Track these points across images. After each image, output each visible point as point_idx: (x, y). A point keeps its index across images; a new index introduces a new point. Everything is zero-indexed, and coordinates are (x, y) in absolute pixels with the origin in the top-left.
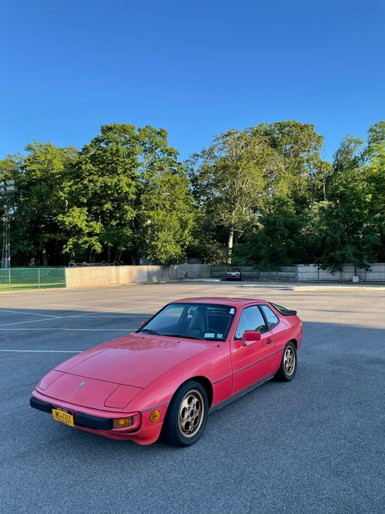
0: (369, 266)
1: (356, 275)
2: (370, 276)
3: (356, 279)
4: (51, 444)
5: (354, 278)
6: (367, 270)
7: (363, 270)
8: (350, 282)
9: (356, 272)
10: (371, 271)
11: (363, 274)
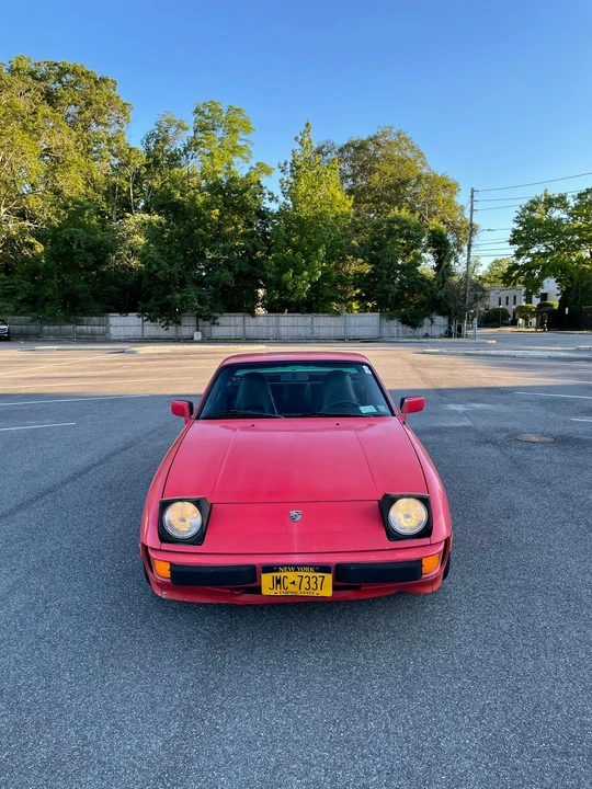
0: (216, 318)
1: (198, 330)
2: (217, 332)
3: (198, 336)
5: (196, 333)
6: (214, 324)
7: (207, 323)
8: (190, 340)
9: (198, 326)
10: (218, 325)
11: (208, 329)
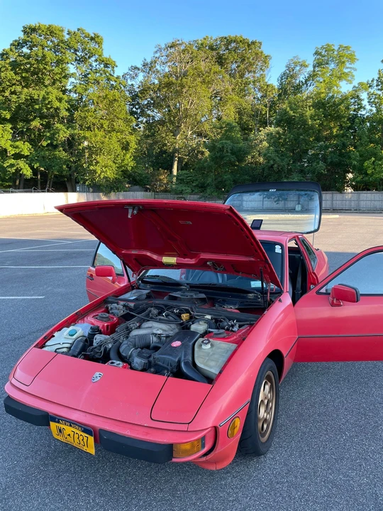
0: (312, 196)
1: (299, 204)
4: (46, 465)
5: (297, 206)
6: (310, 199)
7: (307, 199)
8: (292, 211)
9: (299, 201)
10: (313, 200)
11: (306, 203)
